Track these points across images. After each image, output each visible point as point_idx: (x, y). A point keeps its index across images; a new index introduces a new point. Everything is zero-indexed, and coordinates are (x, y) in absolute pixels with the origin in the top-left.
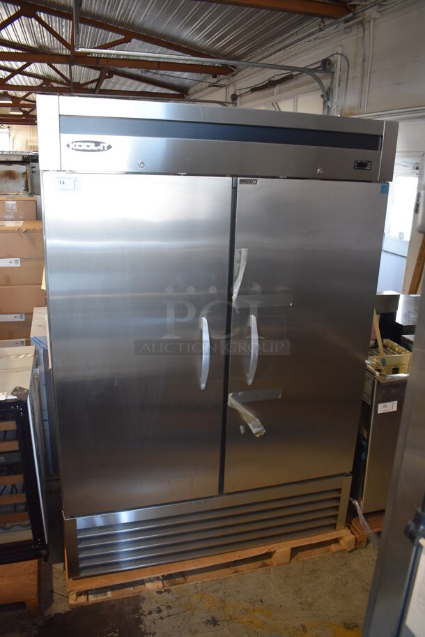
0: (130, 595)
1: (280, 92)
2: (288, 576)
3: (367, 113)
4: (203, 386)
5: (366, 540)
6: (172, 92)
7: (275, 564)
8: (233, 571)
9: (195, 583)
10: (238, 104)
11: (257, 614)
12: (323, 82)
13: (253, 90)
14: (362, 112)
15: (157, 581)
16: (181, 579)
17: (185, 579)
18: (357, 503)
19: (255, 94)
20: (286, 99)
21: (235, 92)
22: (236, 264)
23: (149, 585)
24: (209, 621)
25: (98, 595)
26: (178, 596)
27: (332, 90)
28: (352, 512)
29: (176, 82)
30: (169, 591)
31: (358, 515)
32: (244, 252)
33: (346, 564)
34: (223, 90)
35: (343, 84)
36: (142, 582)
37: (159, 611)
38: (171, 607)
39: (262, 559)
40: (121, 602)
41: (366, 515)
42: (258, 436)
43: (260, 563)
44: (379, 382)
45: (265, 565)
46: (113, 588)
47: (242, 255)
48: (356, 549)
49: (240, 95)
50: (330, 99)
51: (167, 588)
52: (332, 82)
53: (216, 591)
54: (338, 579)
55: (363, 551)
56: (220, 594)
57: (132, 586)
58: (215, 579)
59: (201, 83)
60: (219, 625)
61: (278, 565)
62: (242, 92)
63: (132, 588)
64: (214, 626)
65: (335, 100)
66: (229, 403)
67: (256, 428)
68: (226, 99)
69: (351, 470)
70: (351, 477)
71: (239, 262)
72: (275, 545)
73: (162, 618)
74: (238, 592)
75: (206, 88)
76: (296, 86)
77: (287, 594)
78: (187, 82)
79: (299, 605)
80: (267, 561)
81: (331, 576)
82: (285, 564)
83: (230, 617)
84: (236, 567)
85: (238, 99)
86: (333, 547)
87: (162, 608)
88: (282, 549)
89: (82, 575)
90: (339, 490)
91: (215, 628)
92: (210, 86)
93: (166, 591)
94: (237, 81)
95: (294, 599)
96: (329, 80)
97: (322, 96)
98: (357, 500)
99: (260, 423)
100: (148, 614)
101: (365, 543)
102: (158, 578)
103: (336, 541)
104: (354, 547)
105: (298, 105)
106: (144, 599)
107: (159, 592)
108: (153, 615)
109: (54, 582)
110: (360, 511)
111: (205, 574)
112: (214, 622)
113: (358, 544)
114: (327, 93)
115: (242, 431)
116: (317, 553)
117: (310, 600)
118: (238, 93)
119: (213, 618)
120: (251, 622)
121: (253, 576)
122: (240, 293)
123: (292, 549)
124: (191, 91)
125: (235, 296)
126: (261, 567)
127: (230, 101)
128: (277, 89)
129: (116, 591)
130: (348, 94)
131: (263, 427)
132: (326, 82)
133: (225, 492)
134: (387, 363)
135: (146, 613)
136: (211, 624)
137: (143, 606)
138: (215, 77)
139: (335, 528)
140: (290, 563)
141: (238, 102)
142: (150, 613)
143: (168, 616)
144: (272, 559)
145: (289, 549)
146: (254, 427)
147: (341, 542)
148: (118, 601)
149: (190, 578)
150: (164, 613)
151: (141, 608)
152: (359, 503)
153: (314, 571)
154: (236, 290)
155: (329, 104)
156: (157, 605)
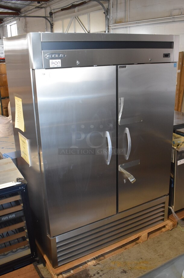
0: (82, 270)
1: (78, 11)
2: (148, 246)
3: (129, 22)
4: (108, 163)
5: (177, 224)
6: (10, 11)
7: (141, 241)
8: (124, 249)
9: (109, 258)
10: (54, 18)
11: (141, 264)
12: (104, 5)
13: (62, 10)
14: (127, 21)
15: (92, 261)
16: (102, 258)
17: (104, 257)
18: (171, 208)
19: (64, 12)
20: (83, 14)
21: (51, 11)
22: (119, 105)
23: (89, 263)
24: (122, 272)
25: (67, 273)
26: (104, 265)
27: (109, 10)
28: (170, 212)
29: (13, 6)
30: (99, 264)
31: (172, 213)
32: (122, 99)
33: (171, 236)
34: (43, 10)
35: (115, 6)
36: (86, 263)
37: (98, 273)
38: (103, 271)
39: (135, 241)
40: (79, 274)
41: (176, 212)
42: (132, 183)
43: (134, 243)
44: (177, 151)
45: (137, 243)
46: (72, 269)
47: (122, 100)
48: (173, 228)
49: (54, 13)
50: (109, 14)
51: (98, 263)
52: (109, 5)
53: (119, 259)
54: (170, 242)
55: (176, 229)
56: (122, 260)
57: (81, 266)
58: (117, 254)
59: (28, 6)
60: (127, 272)
61: (142, 242)
62: (55, 11)
63: (81, 267)
64: (125, 273)
65: (111, 15)
66: (119, 170)
67: (132, 180)
68: (46, 15)
69: (168, 193)
70: (168, 196)
71: (120, 104)
72: (140, 233)
73: (101, 276)
74: (130, 257)
75: (33, 9)
76: (88, 8)
77: (151, 253)
78: (20, 6)
79: (158, 256)
80: (137, 241)
81: (166, 242)
82: (145, 241)
83: (131, 268)
84: (125, 247)
85: (53, 14)
86: (163, 230)
87: (99, 271)
88: (143, 234)
89: (59, 265)
90: (164, 203)
91: (126, 274)
92: (36, 8)
93: (97, 264)
94: (52, 4)
95: (155, 254)
96: (107, 4)
97: (104, 13)
98: (171, 206)
99: (133, 177)
100: (94, 276)
101: (176, 225)
102: (92, 260)
103: (164, 227)
104: (172, 228)
105: (91, 18)
106: (89, 270)
107: (95, 265)
108: (96, 275)
109: (42, 273)
110: (173, 211)
111: (113, 253)
112: (125, 272)
113: (174, 226)
114: (107, 11)
115: (125, 182)
116: (158, 233)
117: (161, 253)
118: (53, 11)
119: (124, 270)
120: (141, 267)
121: (133, 249)
122: (121, 118)
123: (148, 233)
124: (22, 10)
125: (119, 120)
126: (136, 244)
127: (49, 16)
128: (76, 9)
129: (75, 270)
130: (118, 11)
131: (134, 179)
132: (106, 5)
133: (119, 212)
134: (175, 143)
135: (93, 275)
136: (124, 273)
137: (90, 273)
138: (39, 3)
139: (164, 221)
140: (147, 240)
141: (54, 16)
142: (94, 275)
143: (103, 274)
144: (139, 240)
145: (147, 234)
146: (131, 179)
147: (167, 226)
148: (77, 273)
149: (106, 256)
150: (101, 273)
151: (89, 274)
152: (172, 207)
153: (159, 241)
154: (120, 117)
155: (108, 17)
156: (96, 271)
